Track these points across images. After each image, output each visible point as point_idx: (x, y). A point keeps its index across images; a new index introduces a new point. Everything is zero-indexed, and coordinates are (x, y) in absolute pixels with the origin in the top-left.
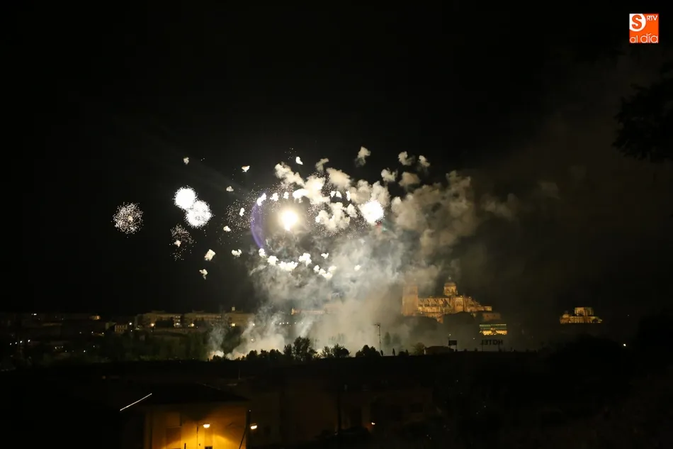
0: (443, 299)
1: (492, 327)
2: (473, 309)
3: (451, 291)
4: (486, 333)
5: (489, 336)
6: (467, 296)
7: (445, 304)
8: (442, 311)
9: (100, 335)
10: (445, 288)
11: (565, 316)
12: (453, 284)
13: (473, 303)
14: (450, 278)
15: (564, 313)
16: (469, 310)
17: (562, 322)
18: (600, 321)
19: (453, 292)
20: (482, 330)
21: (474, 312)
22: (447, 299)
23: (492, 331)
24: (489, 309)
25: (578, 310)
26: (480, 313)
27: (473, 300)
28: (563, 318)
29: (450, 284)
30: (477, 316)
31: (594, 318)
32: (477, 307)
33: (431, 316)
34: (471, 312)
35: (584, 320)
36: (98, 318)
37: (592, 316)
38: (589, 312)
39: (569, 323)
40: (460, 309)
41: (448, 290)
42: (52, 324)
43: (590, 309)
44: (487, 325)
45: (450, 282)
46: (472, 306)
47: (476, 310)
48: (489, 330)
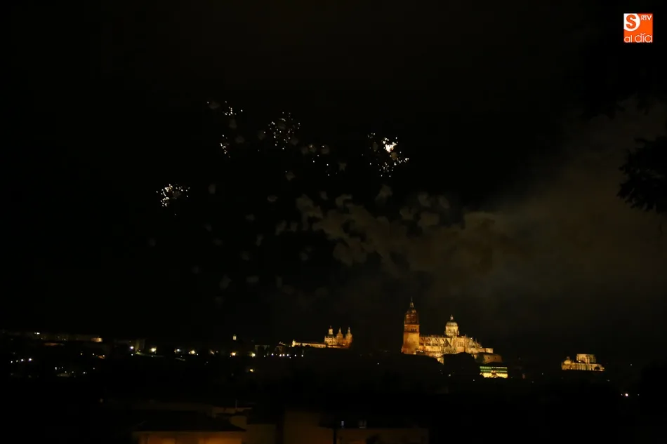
0: (445, 339)
1: (492, 369)
2: (474, 351)
3: (453, 331)
4: (486, 375)
5: (490, 378)
6: (469, 336)
7: (447, 344)
8: (443, 350)
9: (101, 357)
10: (447, 328)
11: (567, 362)
12: (455, 324)
13: (474, 344)
14: (452, 318)
15: (566, 359)
16: (470, 351)
17: (564, 368)
18: (602, 369)
19: (455, 333)
20: (483, 372)
21: (476, 354)
22: (449, 339)
23: (493, 374)
24: (489, 351)
25: (581, 357)
26: (481, 355)
27: (474, 340)
28: (564, 364)
29: (452, 324)
30: (478, 358)
31: (596, 365)
32: (478, 348)
33: (431, 355)
34: (472, 353)
35: (586, 368)
36: (100, 340)
37: (594, 363)
38: (591, 359)
39: (570, 370)
40: (460, 349)
41: (449, 330)
42: (53, 344)
43: (592, 356)
44: (488, 368)
45: (452, 321)
46: (474, 347)
47: (476, 352)
48: (489, 372)
